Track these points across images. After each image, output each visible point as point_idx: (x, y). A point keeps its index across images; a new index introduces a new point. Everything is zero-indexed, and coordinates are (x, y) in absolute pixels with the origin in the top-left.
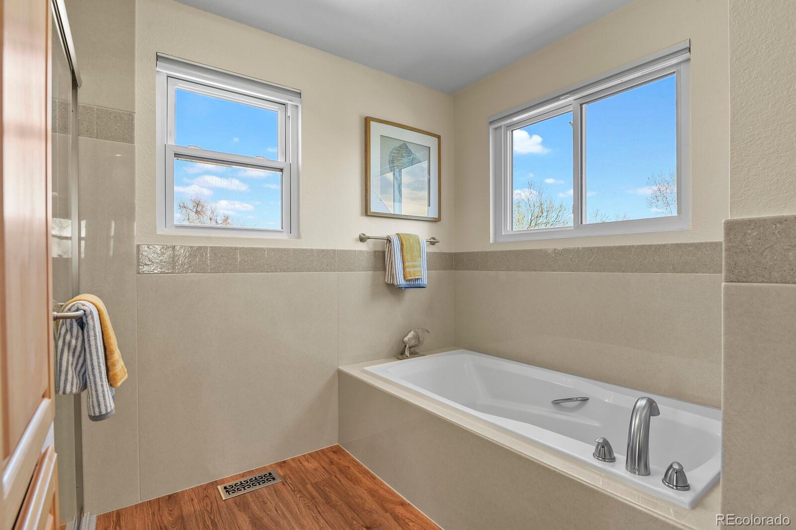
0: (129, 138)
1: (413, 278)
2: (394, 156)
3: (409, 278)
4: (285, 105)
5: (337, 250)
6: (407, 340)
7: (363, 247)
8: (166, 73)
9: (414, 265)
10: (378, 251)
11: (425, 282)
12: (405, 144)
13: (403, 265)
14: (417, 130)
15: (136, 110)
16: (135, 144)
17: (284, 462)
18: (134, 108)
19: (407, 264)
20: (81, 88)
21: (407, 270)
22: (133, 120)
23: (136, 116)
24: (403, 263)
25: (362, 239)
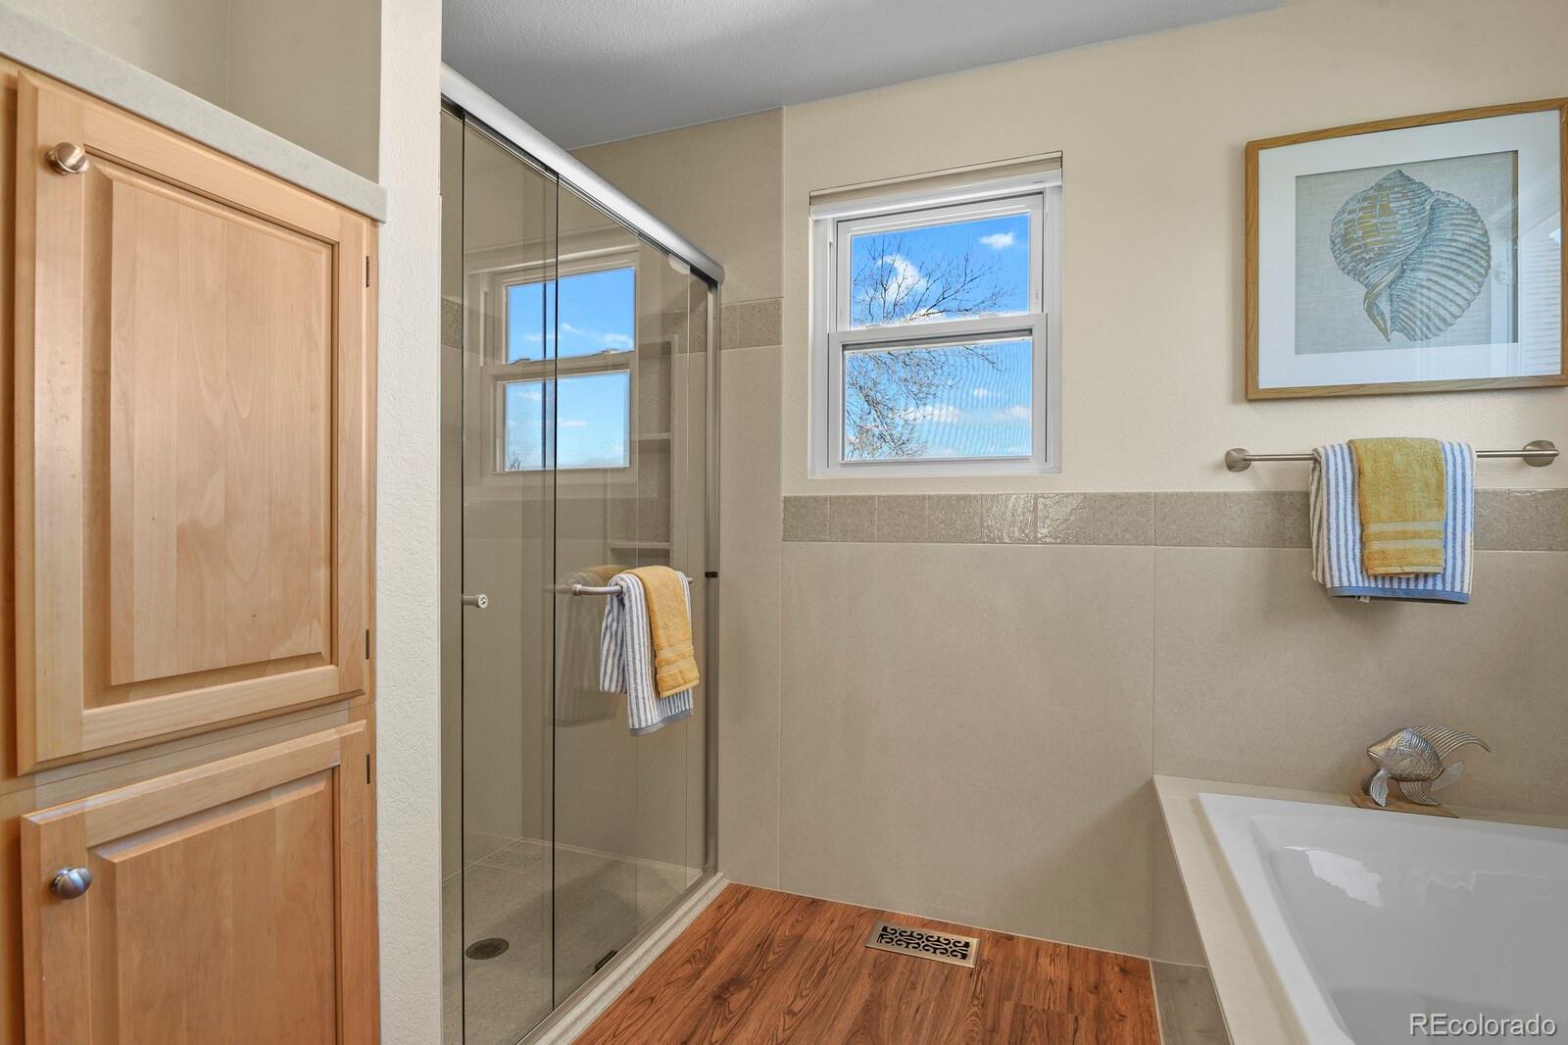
0: (775, 339)
1: (1399, 570)
2: (1353, 220)
3: (1381, 570)
4: (1041, 193)
5: (1155, 494)
6: (1382, 753)
7: (1237, 484)
8: (834, 219)
9: (1404, 532)
10: (1291, 494)
11: (1465, 584)
12: (1400, 172)
13: (1362, 531)
14: (1450, 117)
15: (785, 293)
16: (783, 345)
17: (1010, 938)
18: (780, 289)
19: (1373, 528)
20: (724, 284)
21: (1375, 546)
22: (779, 309)
23: (784, 303)
24: (1362, 525)
25: (1236, 463)
